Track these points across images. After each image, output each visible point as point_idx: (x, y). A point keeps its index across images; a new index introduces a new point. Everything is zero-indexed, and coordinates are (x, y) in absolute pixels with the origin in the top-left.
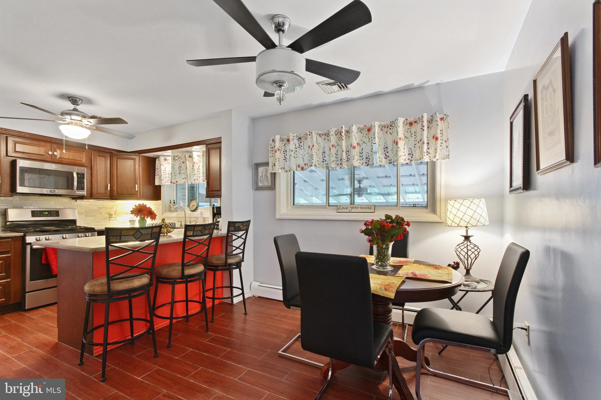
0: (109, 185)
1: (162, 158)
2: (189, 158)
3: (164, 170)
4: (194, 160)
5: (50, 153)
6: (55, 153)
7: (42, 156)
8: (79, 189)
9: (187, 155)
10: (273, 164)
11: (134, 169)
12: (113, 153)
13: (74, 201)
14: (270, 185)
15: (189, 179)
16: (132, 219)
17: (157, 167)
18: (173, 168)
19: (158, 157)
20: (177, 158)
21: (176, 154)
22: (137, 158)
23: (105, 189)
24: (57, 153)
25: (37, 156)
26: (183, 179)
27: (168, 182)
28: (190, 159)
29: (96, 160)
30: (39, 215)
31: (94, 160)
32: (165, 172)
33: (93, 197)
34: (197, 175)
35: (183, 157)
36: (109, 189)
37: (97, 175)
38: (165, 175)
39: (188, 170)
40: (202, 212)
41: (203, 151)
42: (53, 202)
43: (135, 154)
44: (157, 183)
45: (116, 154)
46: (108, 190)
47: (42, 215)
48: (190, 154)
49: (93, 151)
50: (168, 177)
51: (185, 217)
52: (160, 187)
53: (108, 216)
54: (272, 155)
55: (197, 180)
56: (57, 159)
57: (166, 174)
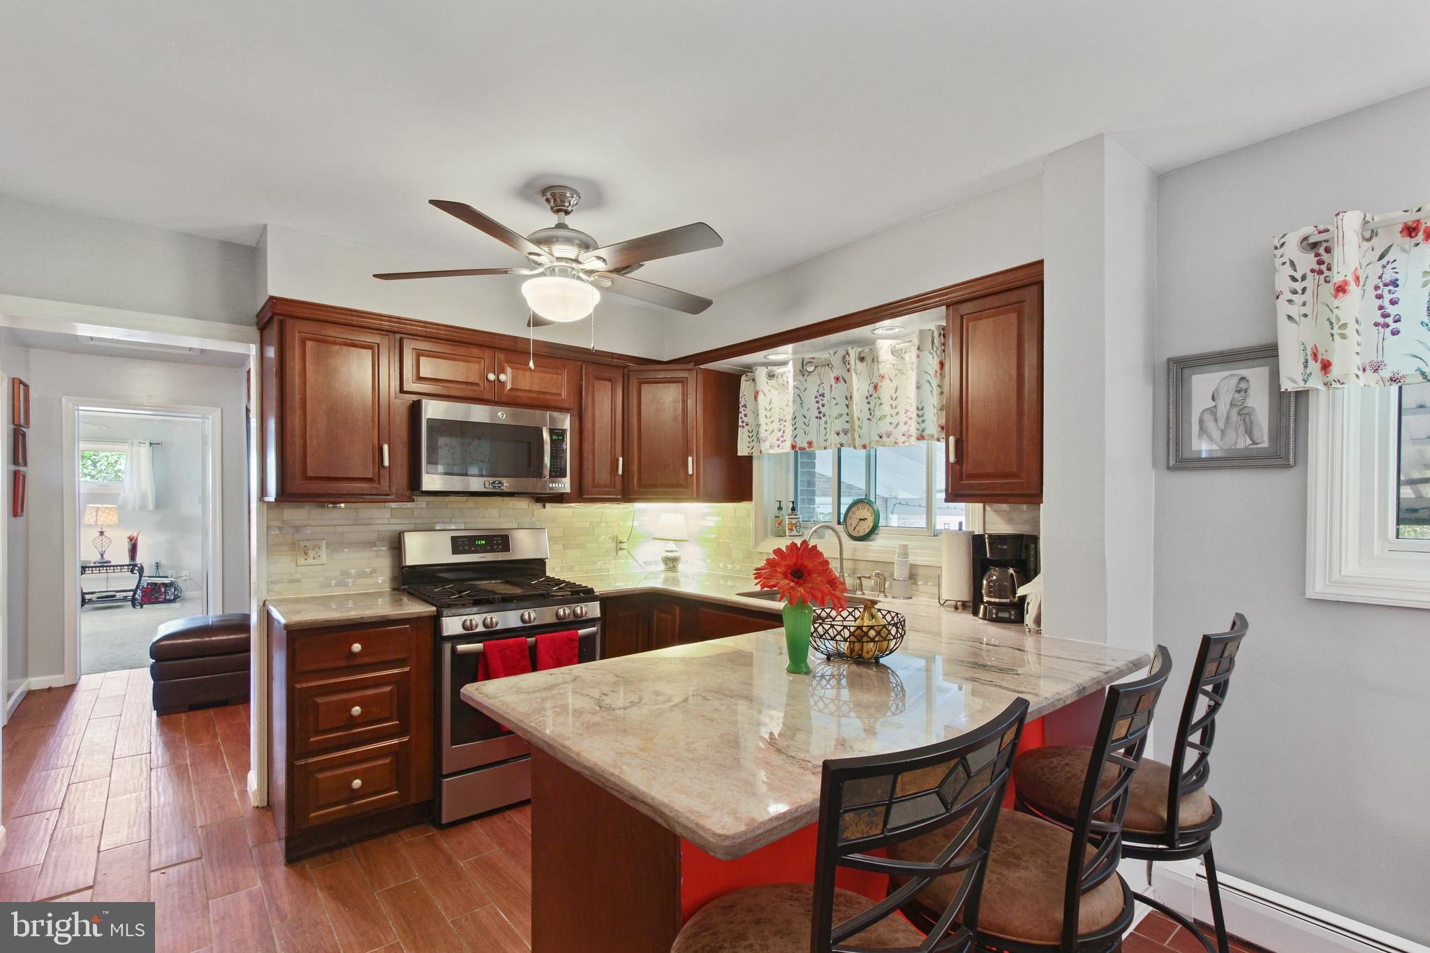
0: (621, 459)
1: (761, 373)
2: (858, 363)
3: (766, 410)
4: (880, 366)
5: (492, 377)
6: (503, 377)
7: (475, 388)
8: (553, 474)
9: (853, 353)
10: (1309, 352)
11: (683, 411)
12: (631, 369)
13: (539, 505)
14: (1265, 445)
15: (856, 436)
16: (670, 555)
17: (742, 402)
18: (799, 398)
19: (749, 369)
20: (810, 369)
21: (808, 356)
22: (691, 378)
23: (611, 473)
24: (506, 375)
25: (464, 386)
26: (838, 434)
27: (778, 446)
28: (861, 366)
29: (591, 390)
30: (467, 548)
31: (587, 389)
32: (769, 414)
33: (585, 497)
34: (888, 419)
35: (836, 360)
36: (620, 472)
37: (594, 432)
38: (769, 423)
39: (856, 404)
40: (906, 546)
41: (921, 332)
42: (495, 512)
43: (684, 366)
44: (742, 451)
45: (638, 369)
46: (617, 474)
47: (473, 549)
48: (860, 349)
49: (584, 366)
50: (780, 430)
51: (841, 559)
52: (749, 459)
53: (613, 545)
54: (1304, 310)
55: (888, 437)
56: (506, 392)
57: (772, 422)
